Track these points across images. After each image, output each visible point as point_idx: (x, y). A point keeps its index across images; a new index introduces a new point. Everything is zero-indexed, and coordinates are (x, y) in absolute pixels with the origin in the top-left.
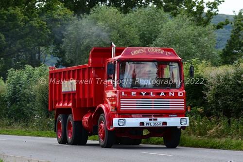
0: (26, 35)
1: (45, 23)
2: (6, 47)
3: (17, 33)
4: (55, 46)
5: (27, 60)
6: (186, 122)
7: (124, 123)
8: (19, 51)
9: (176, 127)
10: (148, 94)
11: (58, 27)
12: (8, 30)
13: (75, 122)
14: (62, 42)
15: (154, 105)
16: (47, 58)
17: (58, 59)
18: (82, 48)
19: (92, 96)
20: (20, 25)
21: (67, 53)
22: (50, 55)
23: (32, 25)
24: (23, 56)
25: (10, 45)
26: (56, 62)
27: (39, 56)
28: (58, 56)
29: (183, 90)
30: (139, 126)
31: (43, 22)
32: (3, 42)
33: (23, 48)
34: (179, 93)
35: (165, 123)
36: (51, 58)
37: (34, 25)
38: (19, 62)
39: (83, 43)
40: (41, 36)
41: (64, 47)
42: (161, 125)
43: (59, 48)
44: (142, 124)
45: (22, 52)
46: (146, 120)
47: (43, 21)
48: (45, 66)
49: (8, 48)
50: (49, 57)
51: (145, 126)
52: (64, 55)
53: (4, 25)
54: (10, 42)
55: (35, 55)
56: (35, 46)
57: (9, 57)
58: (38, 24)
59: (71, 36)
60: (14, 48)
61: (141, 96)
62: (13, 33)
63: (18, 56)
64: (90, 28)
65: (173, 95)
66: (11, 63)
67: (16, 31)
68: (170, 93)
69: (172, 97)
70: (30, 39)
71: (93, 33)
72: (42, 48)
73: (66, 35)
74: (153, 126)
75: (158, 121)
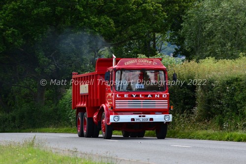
0: (139, 19)
1: (161, 5)
2: (115, 34)
3: (129, 18)
4: (173, 32)
5: (140, 49)
6: (169, 118)
7: (119, 119)
8: (130, 38)
9: (163, 122)
10: (138, 96)
11: (176, 10)
12: (118, 15)
13: (88, 118)
14: (181, 27)
15: (142, 104)
16: (163, 46)
17: (176, 47)
18: (204, 34)
19: (98, 98)
20: (132, 9)
21: (187, 40)
22: (167, 43)
23: (145, 9)
24: (136, 44)
25: (121, 31)
26: (174, 50)
27: (155, 43)
28: (175, 44)
29: (167, 92)
30: (130, 121)
31: (159, 5)
32: (113, 29)
33: (135, 35)
34: (163, 95)
35: (151, 119)
36: (168, 45)
37: (148, 8)
38: (131, 51)
39: (205, 28)
40: (156, 20)
41: (183, 33)
42: (149, 121)
43: (177, 34)
44: (133, 119)
45: (135, 39)
46: (136, 117)
47: (158, 3)
48: (161, 55)
49: (118, 36)
50: (165, 45)
51: (135, 121)
52: (183, 42)
53: (114, 8)
54: (120, 28)
55: (149, 42)
56: (150, 32)
57: (120, 46)
58: (152, 6)
59: (191, 20)
60: (125, 35)
61: (132, 97)
62: (124, 17)
63: (130, 44)
64: (213, 10)
65: (158, 97)
66: (122, 53)
67: (127, 15)
68: (156, 95)
69: (157, 99)
70: (144, 25)
71: (216, 16)
72: (157, 35)
73: (186, 19)
74: (141, 121)
75: (146, 117)
